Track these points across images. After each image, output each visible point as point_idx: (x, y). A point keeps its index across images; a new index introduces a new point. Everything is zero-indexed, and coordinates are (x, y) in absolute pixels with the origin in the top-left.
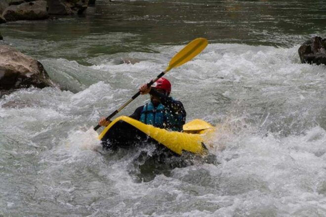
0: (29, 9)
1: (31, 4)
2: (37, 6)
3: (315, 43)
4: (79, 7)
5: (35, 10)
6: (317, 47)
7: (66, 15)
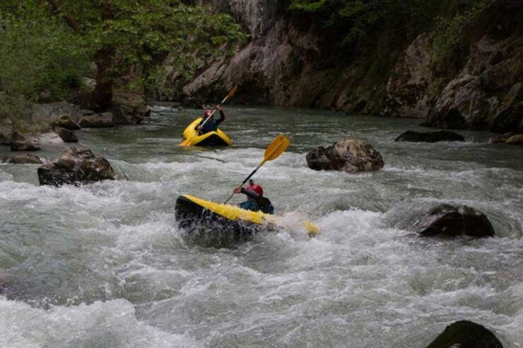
0: (99, 119)
1: (101, 115)
2: (105, 117)
3: (319, 151)
4: (138, 118)
5: (103, 120)
6: (321, 155)
7: (128, 124)
